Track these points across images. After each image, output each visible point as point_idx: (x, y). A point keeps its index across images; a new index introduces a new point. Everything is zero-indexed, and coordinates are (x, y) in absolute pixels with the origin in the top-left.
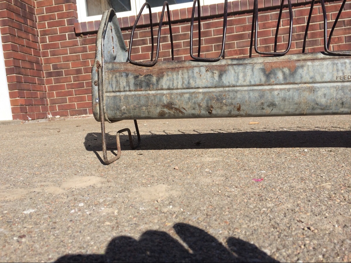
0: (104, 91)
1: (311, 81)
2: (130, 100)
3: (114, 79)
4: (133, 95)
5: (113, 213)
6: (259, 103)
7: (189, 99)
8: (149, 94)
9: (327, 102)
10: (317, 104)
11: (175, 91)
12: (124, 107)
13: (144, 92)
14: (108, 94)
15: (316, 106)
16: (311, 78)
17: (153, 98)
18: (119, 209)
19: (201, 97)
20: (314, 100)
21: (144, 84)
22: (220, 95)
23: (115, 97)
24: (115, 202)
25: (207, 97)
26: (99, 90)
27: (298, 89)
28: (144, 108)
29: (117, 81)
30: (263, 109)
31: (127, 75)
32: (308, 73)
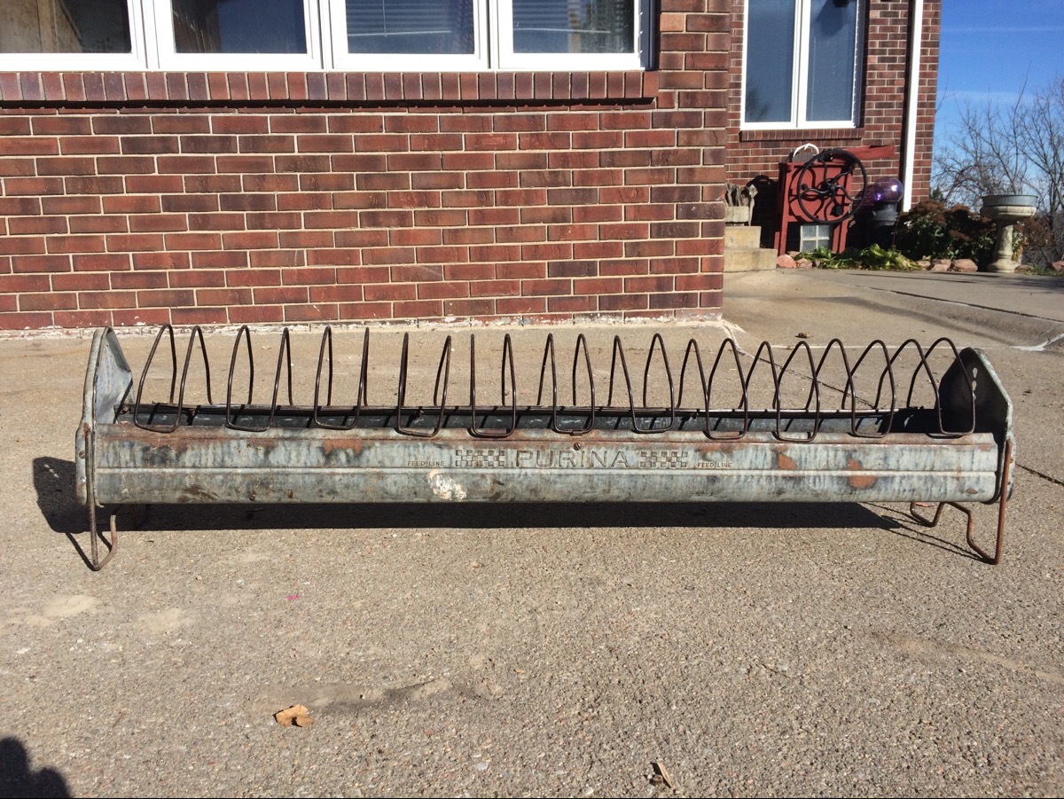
0: (95, 467)
1: (379, 465)
2: (136, 480)
3: (111, 450)
4: (140, 474)
5: (118, 649)
6: (316, 490)
7: (222, 481)
8: (164, 473)
9: (398, 491)
10: (387, 493)
11: (203, 470)
12: (126, 490)
13: (156, 470)
14: (101, 471)
15: (386, 495)
16: (379, 462)
17: (170, 479)
18: (124, 645)
19: (239, 479)
20: (383, 489)
21: (157, 459)
22: (266, 478)
23: (112, 476)
24: (118, 636)
25: (248, 480)
26: (87, 466)
27: (364, 475)
28: (157, 492)
29: (116, 453)
30: (321, 496)
31: (132, 446)
32: (376, 456)
